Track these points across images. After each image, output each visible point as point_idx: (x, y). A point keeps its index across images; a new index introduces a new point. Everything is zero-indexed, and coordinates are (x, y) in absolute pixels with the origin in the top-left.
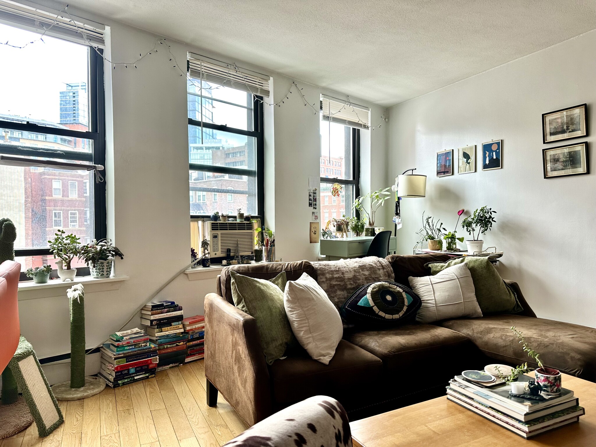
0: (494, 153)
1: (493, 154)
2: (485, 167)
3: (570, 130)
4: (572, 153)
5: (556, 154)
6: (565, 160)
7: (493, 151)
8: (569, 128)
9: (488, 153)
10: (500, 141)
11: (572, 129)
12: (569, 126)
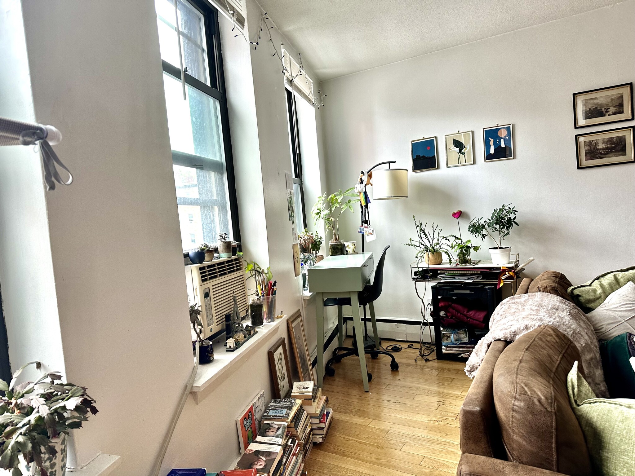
0: (502, 141)
1: (500, 142)
2: (489, 157)
3: (611, 113)
4: (615, 139)
5: (593, 141)
6: (604, 147)
7: (500, 138)
8: (609, 110)
9: (492, 141)
10: (511, 126)
11: (613, 112)
12: (609, 108)
